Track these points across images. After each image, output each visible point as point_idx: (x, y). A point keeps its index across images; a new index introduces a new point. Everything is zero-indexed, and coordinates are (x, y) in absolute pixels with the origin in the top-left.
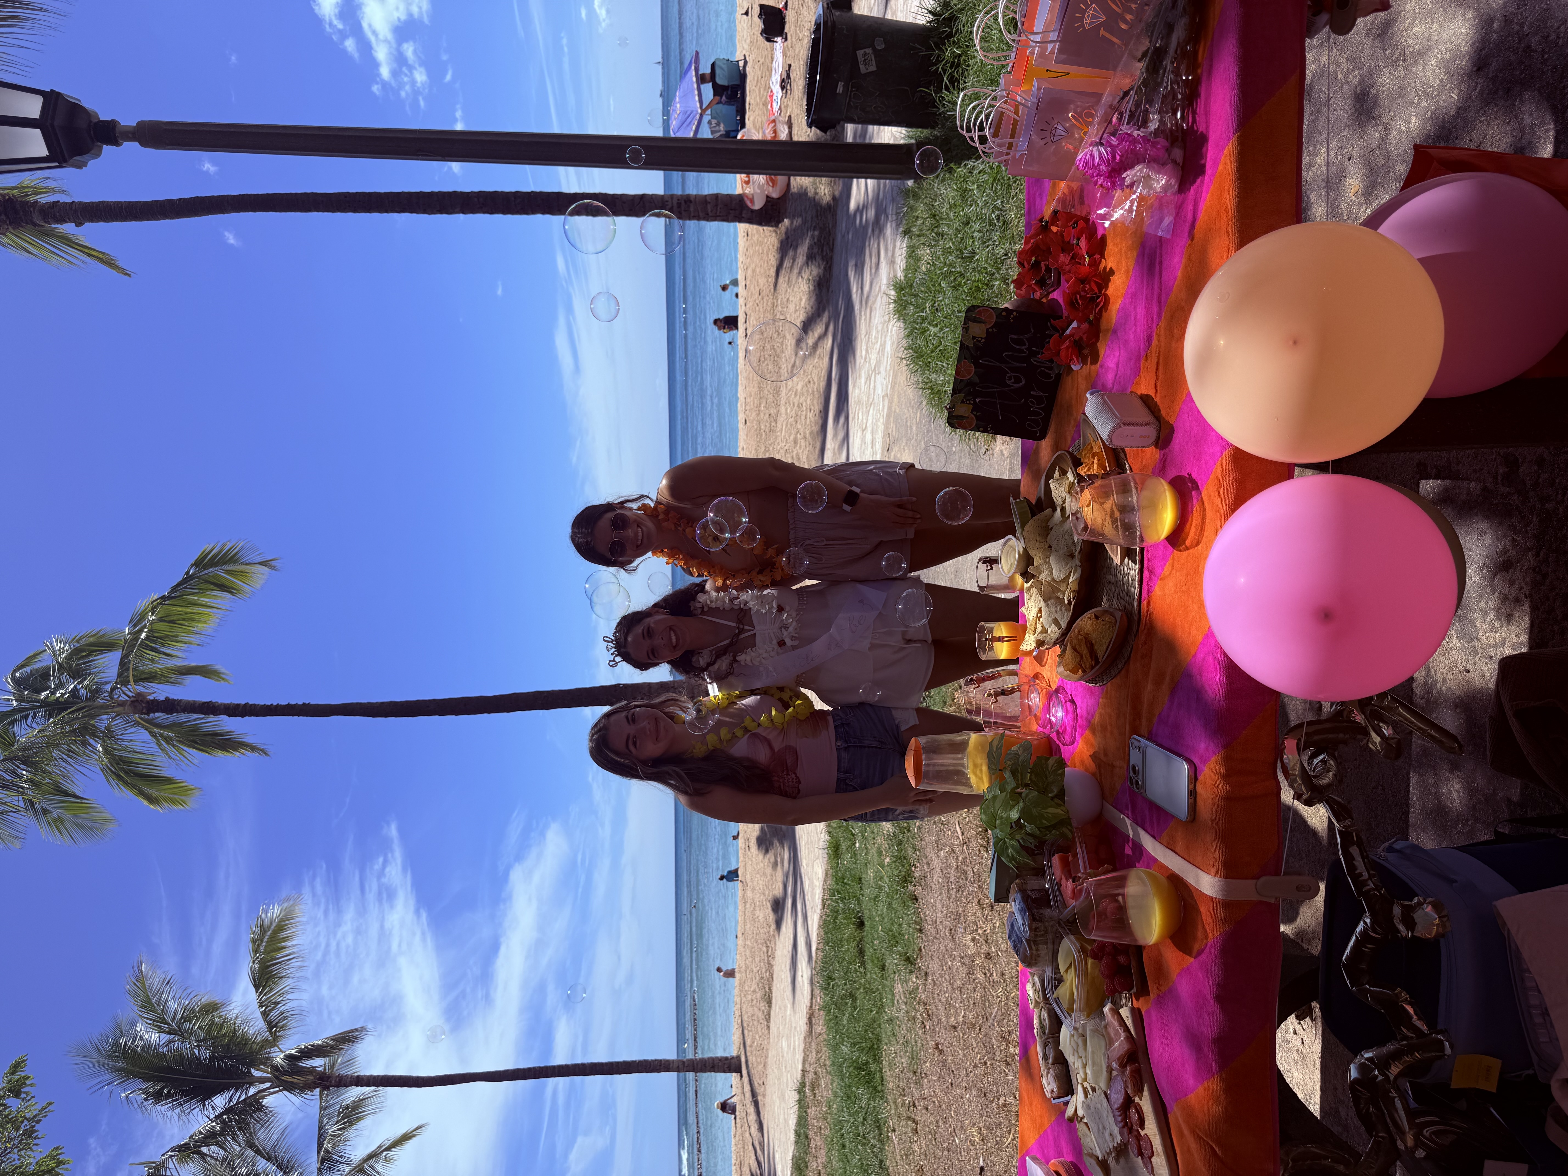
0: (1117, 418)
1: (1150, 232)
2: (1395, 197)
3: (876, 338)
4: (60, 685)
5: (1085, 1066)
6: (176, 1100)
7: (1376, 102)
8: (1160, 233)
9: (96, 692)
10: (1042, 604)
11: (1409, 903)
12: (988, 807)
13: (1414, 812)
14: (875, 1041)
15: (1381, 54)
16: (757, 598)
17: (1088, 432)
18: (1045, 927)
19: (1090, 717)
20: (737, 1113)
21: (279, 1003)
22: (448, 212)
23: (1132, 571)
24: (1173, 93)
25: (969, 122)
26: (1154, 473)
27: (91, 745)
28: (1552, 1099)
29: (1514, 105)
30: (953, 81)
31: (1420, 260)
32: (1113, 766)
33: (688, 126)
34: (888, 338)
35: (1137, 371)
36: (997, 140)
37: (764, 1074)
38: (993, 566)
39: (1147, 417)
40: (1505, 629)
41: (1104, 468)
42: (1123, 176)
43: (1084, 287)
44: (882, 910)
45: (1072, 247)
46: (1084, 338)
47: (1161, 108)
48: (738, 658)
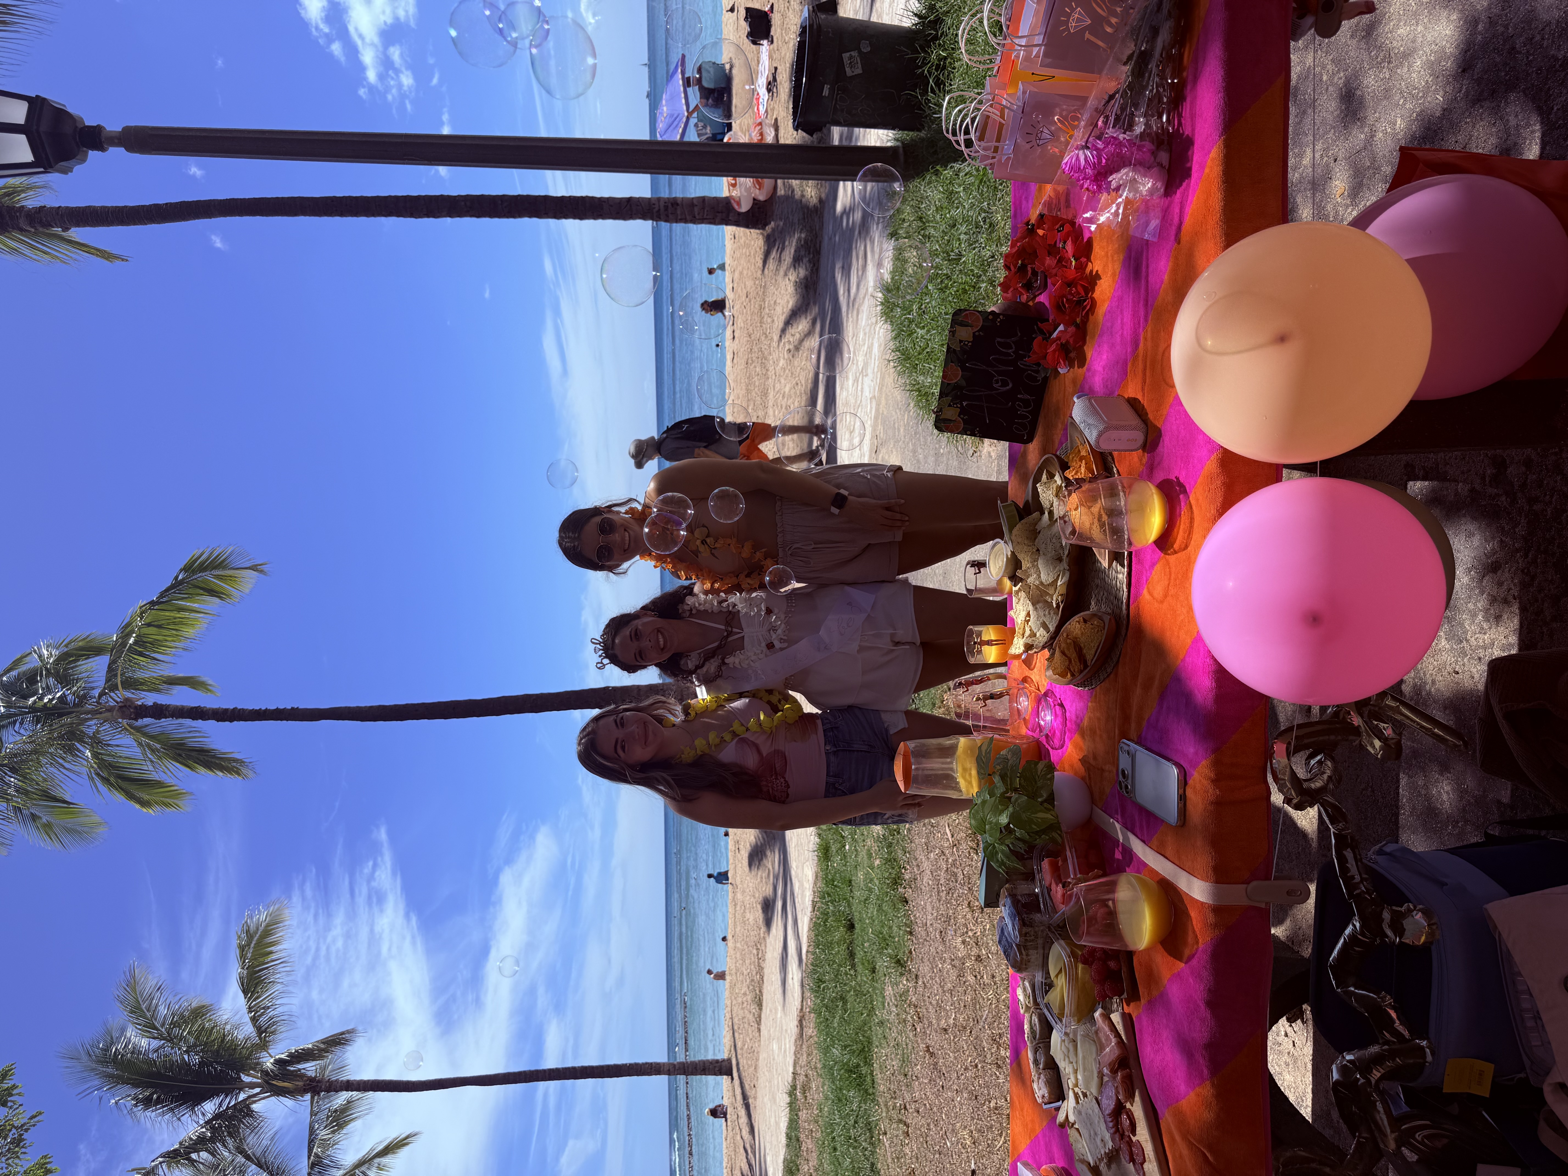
0: (1104, 421)
1: (1137, 235)
2: (1381, 199)
3: (864, 340)
4: (48, 690)
5: (1076, 1072)
6: (167, 1106)
7: (1361, 102)
8: (1146, 237)
9: (83, 699)
10: (1031, 608)
11: (1399, 909)
12: (977, 812)
13: (1404, 814)
14: (866, 1044)
15: (1365, 56)
16: (746, 600)
17: (1076, 435)
18: (1035, 932)
19: (1079, 721)
20: (728, 1116)
21: (269, 1008)
22: (434, 217)
23: (1120, 575)
24: (1159, 96)
25: (955, 124)
26: (1141, 477)
27: (79, 751)
28: (1545, 1103)
29: (1499, 106)
30: (939, 83)
31: (1407, 260)
32: (1103, 770)
33: (674, 129)
34: (876, 340)
35: (1124, 374)
36: (983, 144)
37: (755, 1077)
38: (982, 569)
39: (1135, 421)
40: (1493, 630)
41: (1092, 472)
42: (1109, 179)
43: (1071, 290)
44: (872, 913)
45: (1058, 251)
46: (1071, 341)
47: (1146, 112)
48: (726, 661)
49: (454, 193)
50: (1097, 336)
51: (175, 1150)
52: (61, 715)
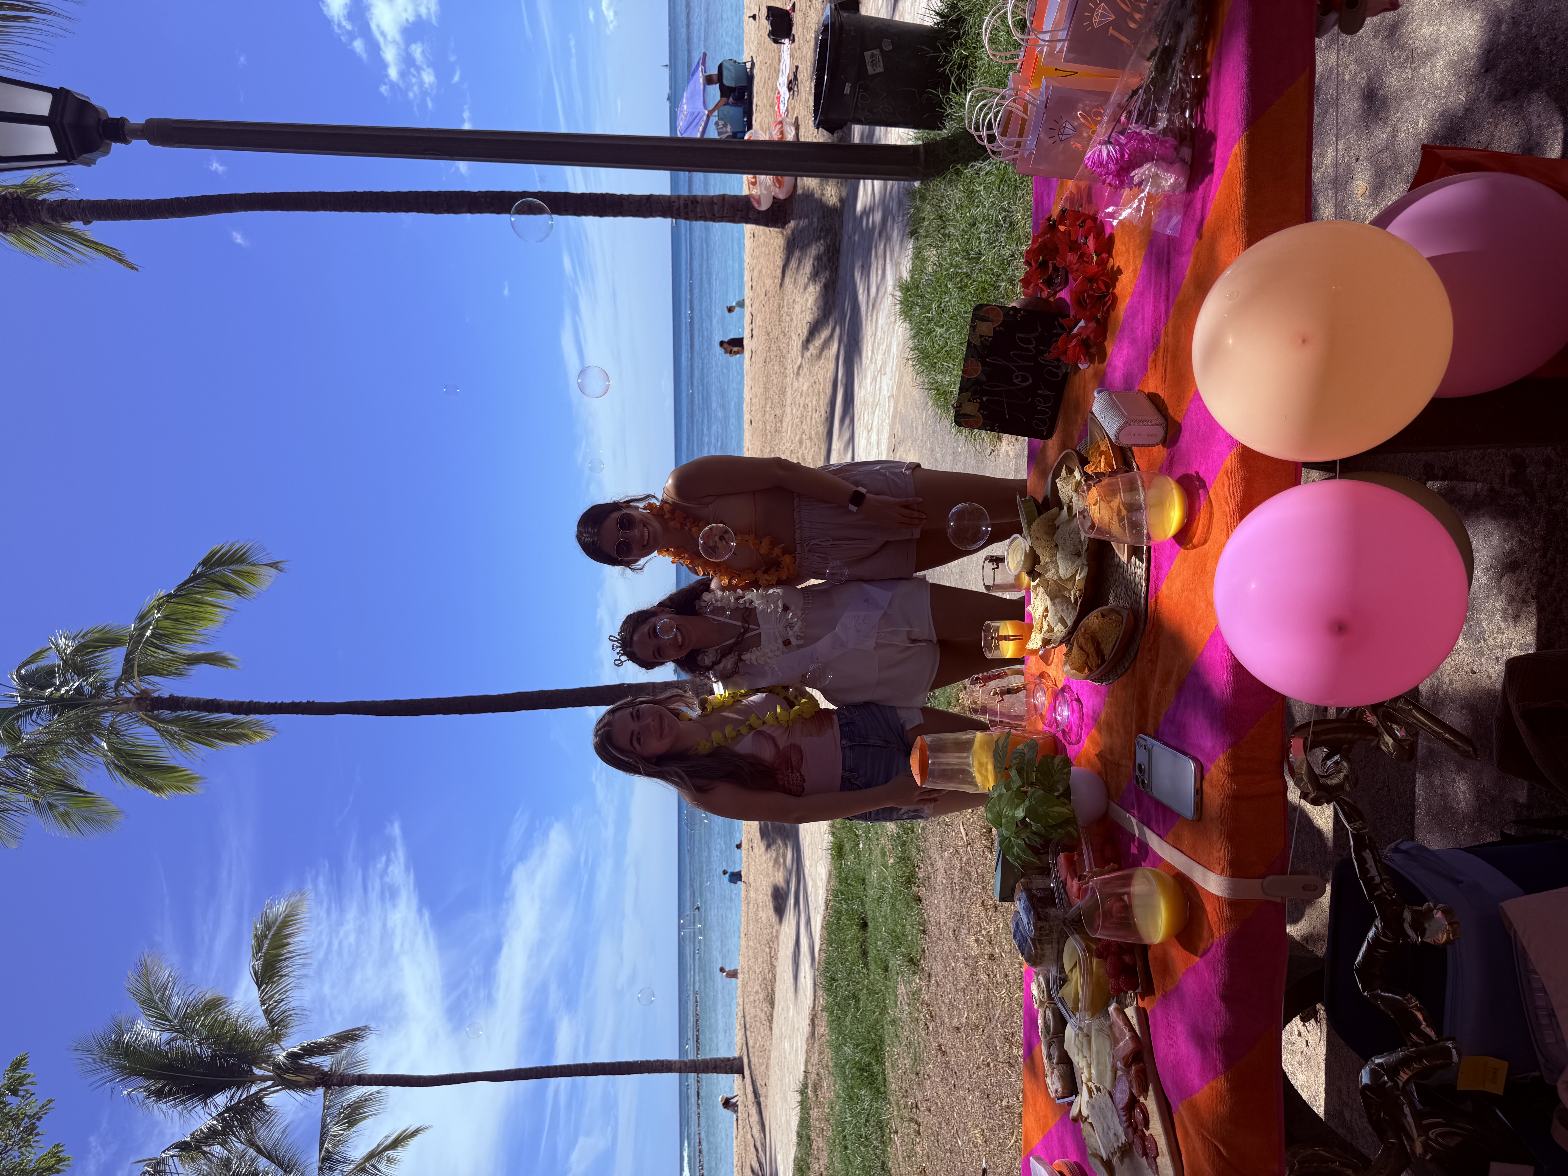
0: (1124, 416)
1: (1159, 230)
2: (1403, 197)
3: (882, 339)
4: (65, 683)
5: (1089, 1066)
6: (178, 1098)
7: (1383, 102)
8: (1168, 232)
9: (100, 689)
10: (1049, 603)
11: (1420, 909)
12: (993, 806)
13: (1420, 813)
14: (878, 1042)
15: (1388, 56)
16: (762, 597)
17: (1096, 431)
18: (1051, 927)
19: (1096, 715)
20: (739, 1114)
21: (282, 1001)
23: (1139, 569)
24: (1182, 92)
25: (977, 122)
26: (1161, 471)
27: (96, 743)
29: (1522, 106)
30: (961, 82)
31: (1428, 259)
32: (1119, 765)
33: (695, 126)
34: (895, 339)
35: (1145, 368)
36: (1006, 139)
37: (767, 1075)
38: (1000, 565)
39: (1155, 416)
40: (1511, 630)
41: (1111, 467)
42: (1132, 175)
43: (1092, 285)
44: (886, 911)
45: (1079, 246)
46: (1092, 336)
47: (1169, 107)
48: (743, 657)
49: (474, 189)
50: (1117, 332)
51: (185, 1142)
52: (76, 706)
